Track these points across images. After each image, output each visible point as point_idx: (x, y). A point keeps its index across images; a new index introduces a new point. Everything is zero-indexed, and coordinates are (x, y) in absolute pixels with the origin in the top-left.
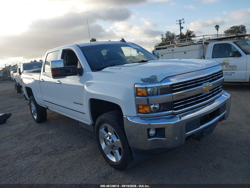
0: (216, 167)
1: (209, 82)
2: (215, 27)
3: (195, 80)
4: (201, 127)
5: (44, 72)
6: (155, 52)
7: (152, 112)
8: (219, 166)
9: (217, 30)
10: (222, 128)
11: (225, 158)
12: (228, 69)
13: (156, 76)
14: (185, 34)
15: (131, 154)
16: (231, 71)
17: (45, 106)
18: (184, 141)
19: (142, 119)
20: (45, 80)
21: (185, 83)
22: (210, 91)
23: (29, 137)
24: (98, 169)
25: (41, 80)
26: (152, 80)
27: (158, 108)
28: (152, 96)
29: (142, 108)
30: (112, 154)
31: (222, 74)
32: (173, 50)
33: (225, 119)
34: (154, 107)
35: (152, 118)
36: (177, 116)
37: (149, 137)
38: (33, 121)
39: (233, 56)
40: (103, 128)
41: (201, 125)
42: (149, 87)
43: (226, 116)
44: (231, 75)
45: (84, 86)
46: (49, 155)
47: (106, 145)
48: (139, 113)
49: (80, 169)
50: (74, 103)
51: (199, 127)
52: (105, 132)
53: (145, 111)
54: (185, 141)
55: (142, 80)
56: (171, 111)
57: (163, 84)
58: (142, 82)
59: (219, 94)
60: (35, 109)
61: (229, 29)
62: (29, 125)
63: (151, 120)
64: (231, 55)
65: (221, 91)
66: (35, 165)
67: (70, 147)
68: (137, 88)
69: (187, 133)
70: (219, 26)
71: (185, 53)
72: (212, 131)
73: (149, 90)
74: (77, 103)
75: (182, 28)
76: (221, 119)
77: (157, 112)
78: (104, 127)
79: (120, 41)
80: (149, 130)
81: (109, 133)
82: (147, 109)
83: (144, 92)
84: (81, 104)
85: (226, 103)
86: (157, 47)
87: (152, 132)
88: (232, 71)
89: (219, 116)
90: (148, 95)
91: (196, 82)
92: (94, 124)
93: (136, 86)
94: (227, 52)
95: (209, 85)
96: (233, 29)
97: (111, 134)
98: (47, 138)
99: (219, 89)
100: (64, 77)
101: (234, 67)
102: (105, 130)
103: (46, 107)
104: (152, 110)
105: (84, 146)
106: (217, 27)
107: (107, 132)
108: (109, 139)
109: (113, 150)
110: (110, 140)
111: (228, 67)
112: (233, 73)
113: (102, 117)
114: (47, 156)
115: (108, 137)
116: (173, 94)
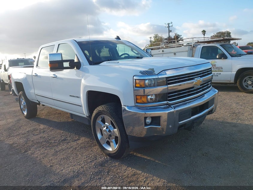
0: (204, 155)
1: (200, 77)
2: (202, 32)
3: (188, 75)
4: (192, 118)
5: (38, 66)
6: (148, 51)
7: (149, 102)
8: (206, 153)
9: (204, 35)
10: (209, 123)
11: (212, 147)
12: (215, 70)
13: (153, 69)
14: (173, 37)
15: (128, 142)
16: (217, 73)
17: (37, 100)
18: (176, 130)
19: (139, 109)
20: (38, 75)
21: (179, 77)
22: (201, 85)
23: (19, 131)
24: (94, 158)
25: (34, 75)
26: (150, 72)
27: (154, 99)
28: (150, 87)
29: (140, 98)
30: (108, 143)
31: (211, 71)
32: (163, 51)
33: (213, 113)
34: (151, 97)
35: (149, 108)
36: (172, 106)
37: (146, 125)
38: (22, 117)
39: (220, 58)
40: (100, 119)
41: (192, 116)
42: (147, 79)
43: (214, 109)
44: (218, 76)
45: (81, 80)
46: (43, 147)
47: (102, 135)
48: (137, 103)
49: (76, 159)
50: (70, 96)
51: (190, 118)
52: (101, 123)
53: (143, 101)
54: (178, 130)
55: (141, 72)
56: (166, 102)
57: (160, 77)
58: (141, 74)
59: (208, 90)
60: (25, 104)
61: (215, 34)
62: (18, 120)
63: (147, 109)
64: (217, 57)
65: (210, 87)
66: (30, 156)
67: (65, 140)
68: (135, 79)
69: (180, 123)
70: (205, 31)
71: (175, 54)
72: (201, 122)
73: (147, 82)
74: (74, 96)
75: (171, 31)
76: (209, 112)
77: (153, 102)
78: (102, 118)
79: (116, 38)
80: (146, 118)
81: (106, 123)
82: (144, 99)
83: (142, 83)
84: (78, 97)
85: (214, 98)
86: (148, 48)
87: (148, 121)
88: (219, 73)
89: (208, 108)
90: (146, 87)
91: (188, 77)
92: (90, 116)
93: (135, 78)
94: (214, 55)
95: (200, 80)
96: (219, 34)
97: (108, 124)
98: (39, 132)
99: (208, 85)
100: (61, 70)
101: (220, 69)
102: (101, 121)
103: (38, 102)
104: (149, 100)
105: (78, 139)
106: (204, 32)
107: (104, 123)
108: (106, 129)
109: (110, 139)
110: (108, 130)
111: (215, 68)
112: (219, 74)
113: (100, 108)
114: (41, 148)
115: (105, 127)
116: (169, 86)
